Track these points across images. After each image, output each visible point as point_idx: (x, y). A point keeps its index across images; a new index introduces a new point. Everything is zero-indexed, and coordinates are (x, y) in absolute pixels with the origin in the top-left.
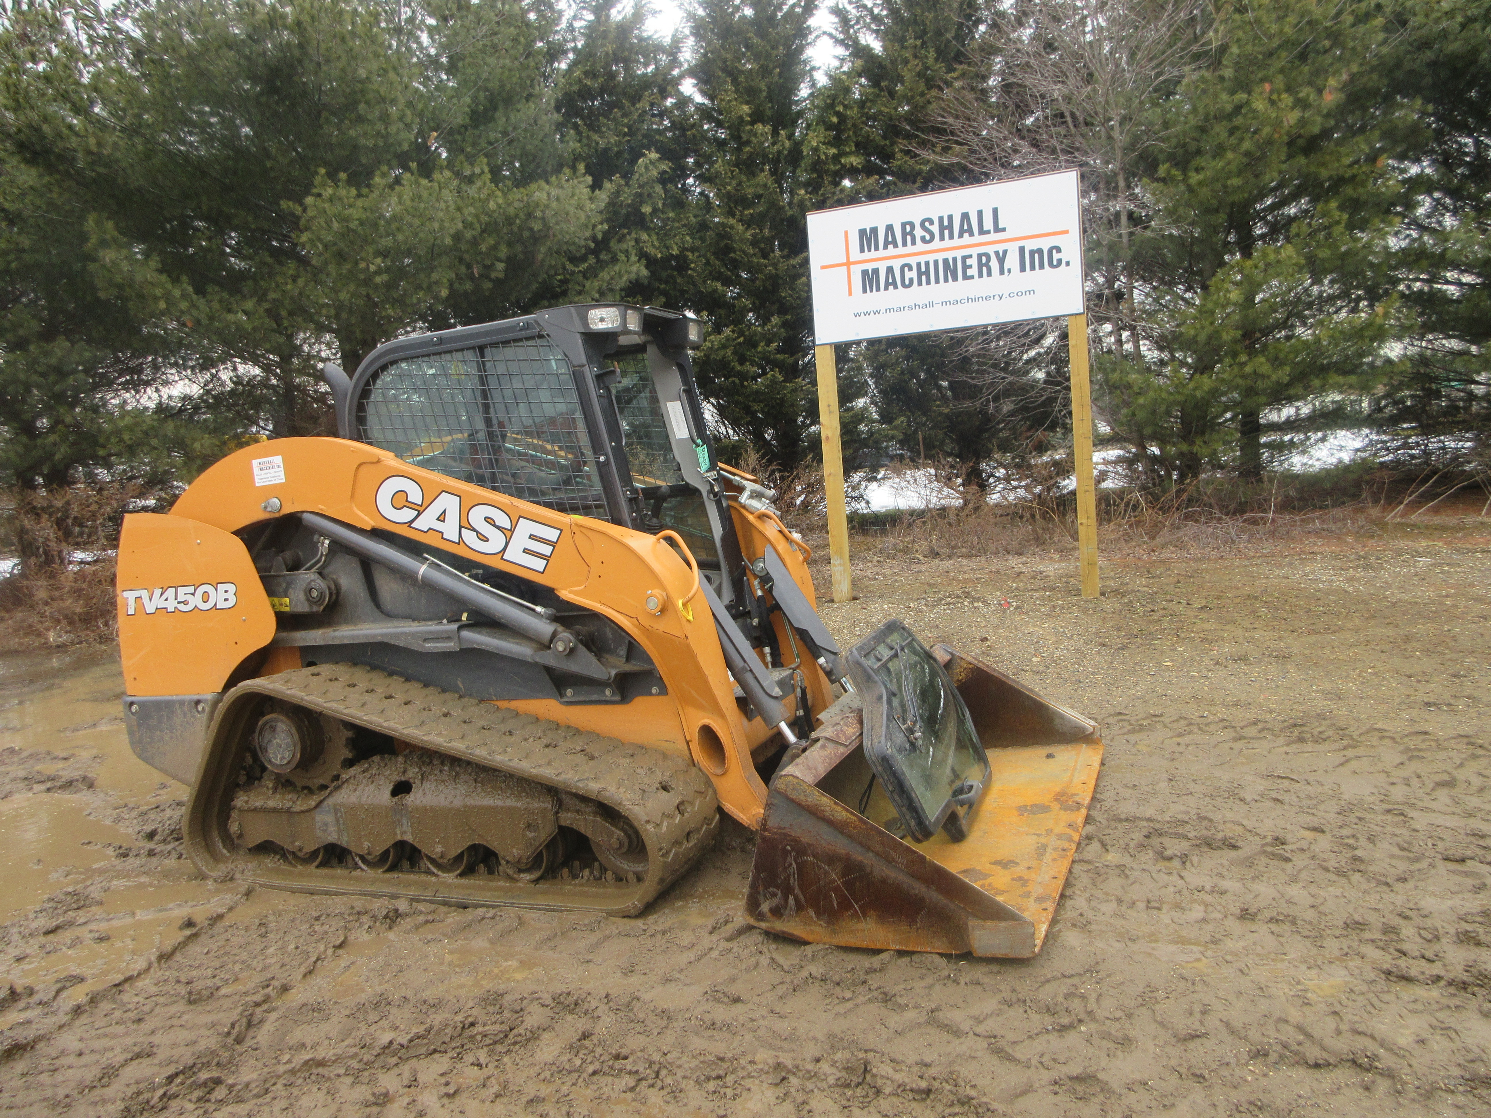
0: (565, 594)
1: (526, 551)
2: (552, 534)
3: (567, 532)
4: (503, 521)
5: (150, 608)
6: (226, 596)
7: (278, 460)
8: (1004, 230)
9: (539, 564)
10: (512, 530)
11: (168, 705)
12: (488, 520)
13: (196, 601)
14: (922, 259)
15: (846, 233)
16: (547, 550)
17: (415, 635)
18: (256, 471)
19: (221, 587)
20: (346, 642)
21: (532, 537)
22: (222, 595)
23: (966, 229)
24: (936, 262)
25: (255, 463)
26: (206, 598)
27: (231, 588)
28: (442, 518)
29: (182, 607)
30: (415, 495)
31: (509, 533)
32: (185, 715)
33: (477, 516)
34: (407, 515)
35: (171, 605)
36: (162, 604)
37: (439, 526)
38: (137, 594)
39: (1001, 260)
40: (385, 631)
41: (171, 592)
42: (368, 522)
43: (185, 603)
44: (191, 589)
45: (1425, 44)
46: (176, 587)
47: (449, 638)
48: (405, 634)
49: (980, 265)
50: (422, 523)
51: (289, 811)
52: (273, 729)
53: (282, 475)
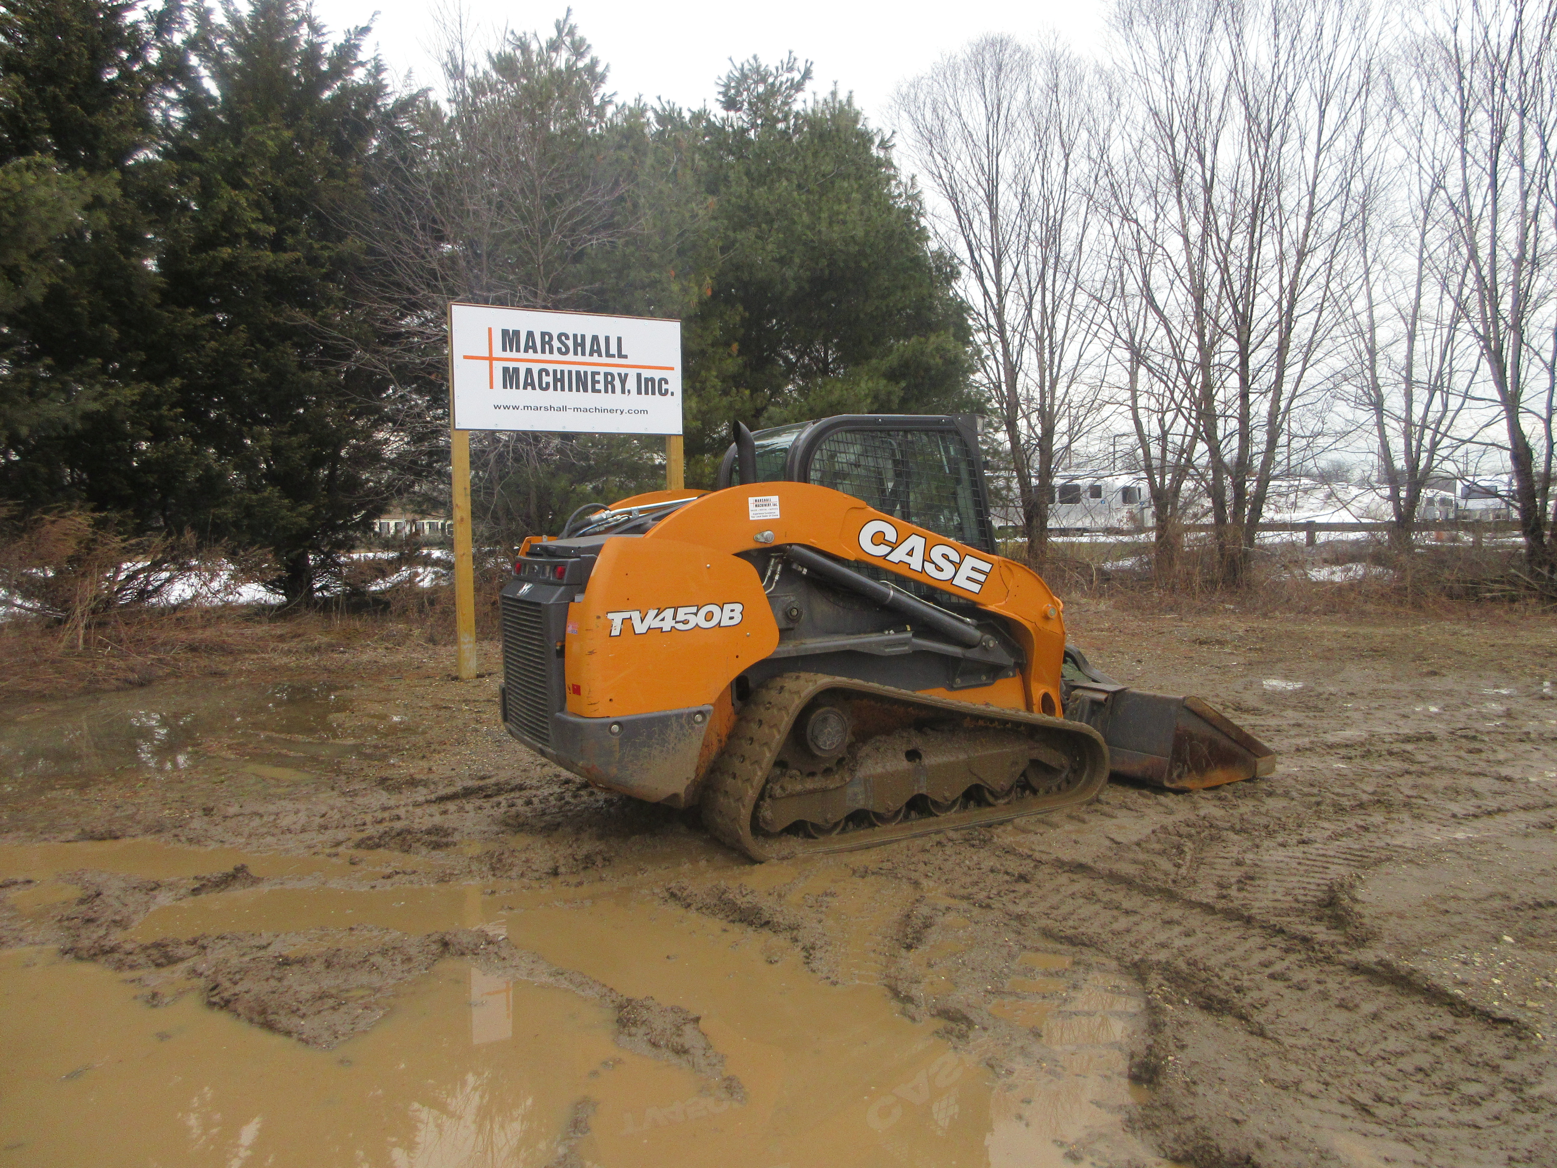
0: (992, 608)
1: (968, 578)
2: (987, 567)
3: (996, 566)
4: (955, 557)
5: (640, 628)
6: (729, 615)
7: (775, 499)
8: (626, 357)
9: (976, 588)
10: (960, 564)
12: (945, 556)
13: (700, 620)
14: (559, 367)
15: (490, 330)
16: (982, 578)
17: (878, 643)
18: (751, 507)
19: (726, 607)
21: (973, 569)
22: (726, 614)
23: (595, 350)
24: (570, 372)
25: (751, 500)
26: (709, 616)
27: (738, 608)
28: (910, 553)
29: (680, 626)
30: (891, 535)
31: (957, 566)
32: (682, 727)
33: (937, 553)
34: (883, 550)
35: (667, 626)
36: (656, 624)
37: (907, 559)
38: (626, 615)
39: (623, 382)
40: (850, 641)
41: (669, 613)
43: (686, 622)
44: (694, 609)
45: (738, 267)
46: (675, 608)
47: (905, 644)
48: (870, 643)
49: (606, 383)
50: (895, 557)
53: (778, 512)
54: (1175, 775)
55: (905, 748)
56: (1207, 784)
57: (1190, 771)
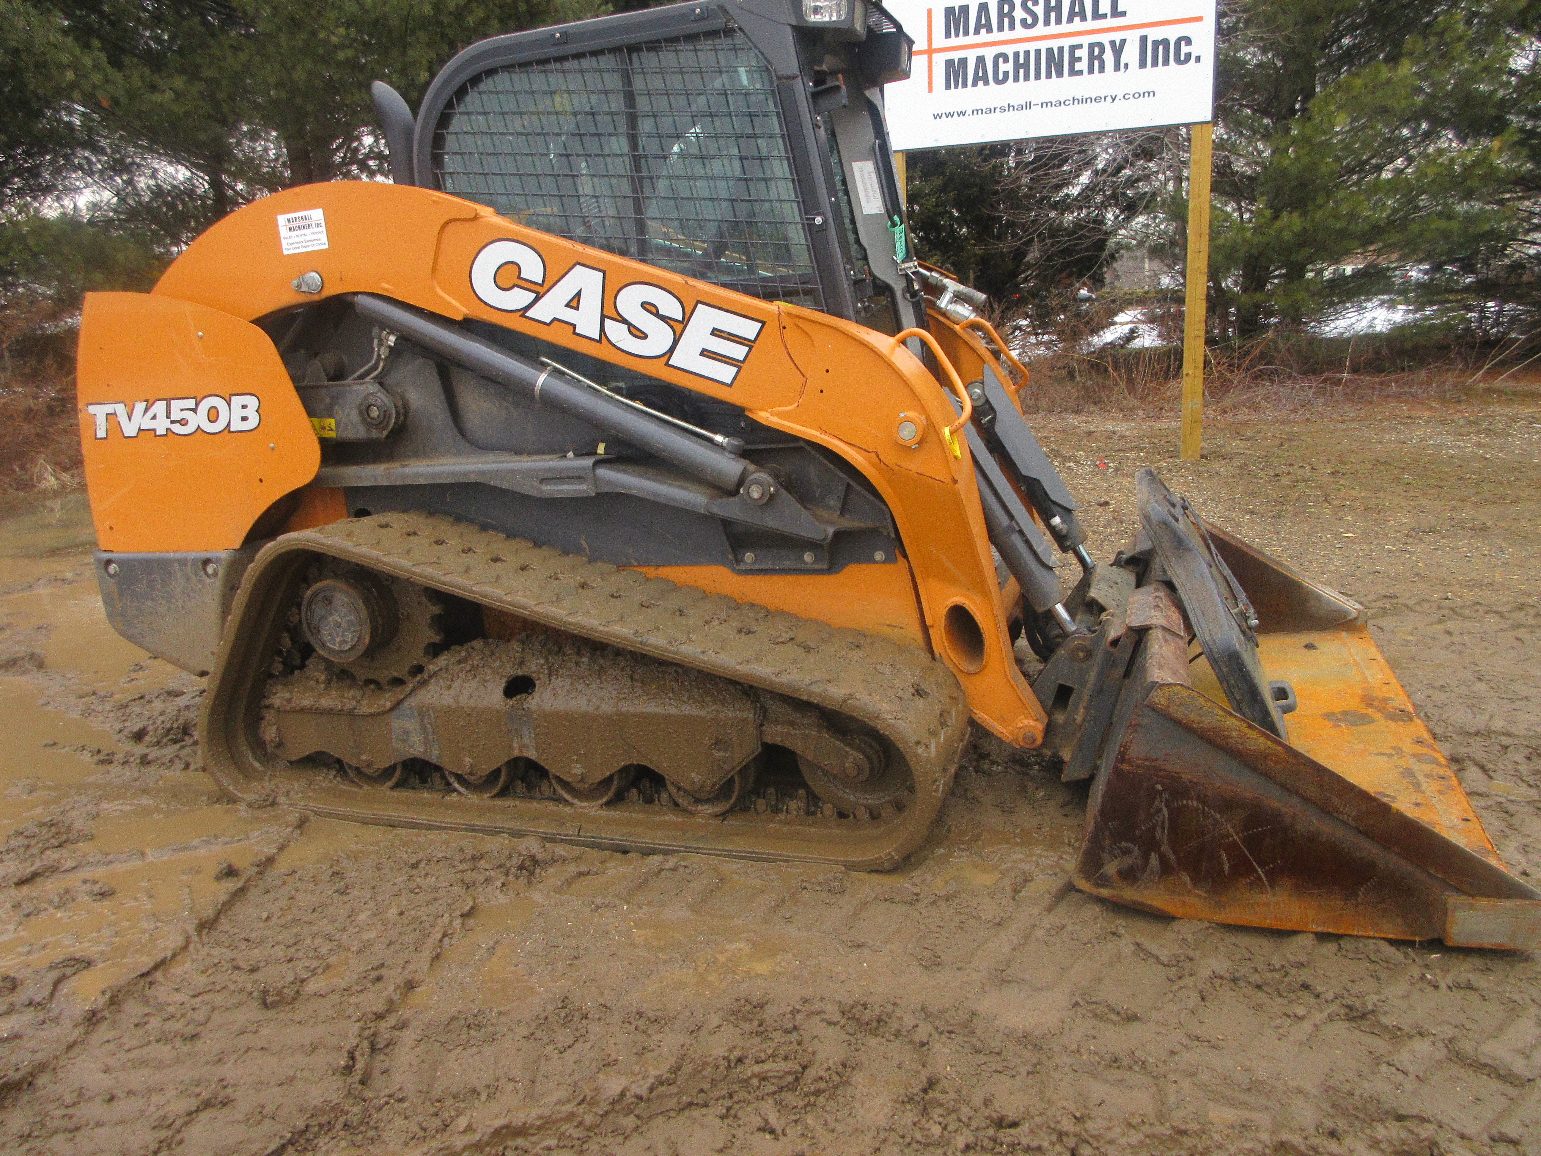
0: (765, 417)
1: (705, 353)
2: (749, 329)
3: (772, 327)
4: (671, 308)
5: (130, 430)
6: (244, 413)
7: (317, 215)
8: (1124, 14)
9: (726, 373)
10: (685, 322)
11: (164, 565)
12: (648, 307)
13: (199, 420)
14: (1021, 48)
15: (929, 12)
16: (738, 352)
17: (526, 474)
18: (283, 232)
19: (237, 401)
20: (422, 481)
21: (716, 333)
22: (237, 412)
23: (1077, 12)
24: (1038, 52)
25: (282, 219)
26: (213, 415)
27: (252, 402)
28: (574, 303)
29: (177, 429)
30: (533, 269)
31: (679, 326)
32: (188, 579)
33: (630, 301)
34: (518, 298)
35: (161, 426)
36: (147, 424)
37: (569, 315)
38: (109, 408)
39: (1118, 51)
40: (481, 467)
41: (160, 407)
42: (458, 310)
43: (183, 422)
44: (191, 403)
46: (168, 401)
47: (580, 479)
48: (512, 472)
49: (1092, 58)
50: (543, 312)
51: (351, 713)
52: (328, 601)
53: (324, 238)
54: (1111, 868)
55: (511, 671)
56: (1231, 915)
57: (1166, 869)
